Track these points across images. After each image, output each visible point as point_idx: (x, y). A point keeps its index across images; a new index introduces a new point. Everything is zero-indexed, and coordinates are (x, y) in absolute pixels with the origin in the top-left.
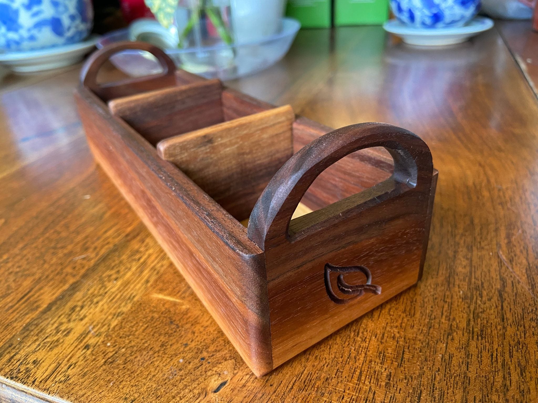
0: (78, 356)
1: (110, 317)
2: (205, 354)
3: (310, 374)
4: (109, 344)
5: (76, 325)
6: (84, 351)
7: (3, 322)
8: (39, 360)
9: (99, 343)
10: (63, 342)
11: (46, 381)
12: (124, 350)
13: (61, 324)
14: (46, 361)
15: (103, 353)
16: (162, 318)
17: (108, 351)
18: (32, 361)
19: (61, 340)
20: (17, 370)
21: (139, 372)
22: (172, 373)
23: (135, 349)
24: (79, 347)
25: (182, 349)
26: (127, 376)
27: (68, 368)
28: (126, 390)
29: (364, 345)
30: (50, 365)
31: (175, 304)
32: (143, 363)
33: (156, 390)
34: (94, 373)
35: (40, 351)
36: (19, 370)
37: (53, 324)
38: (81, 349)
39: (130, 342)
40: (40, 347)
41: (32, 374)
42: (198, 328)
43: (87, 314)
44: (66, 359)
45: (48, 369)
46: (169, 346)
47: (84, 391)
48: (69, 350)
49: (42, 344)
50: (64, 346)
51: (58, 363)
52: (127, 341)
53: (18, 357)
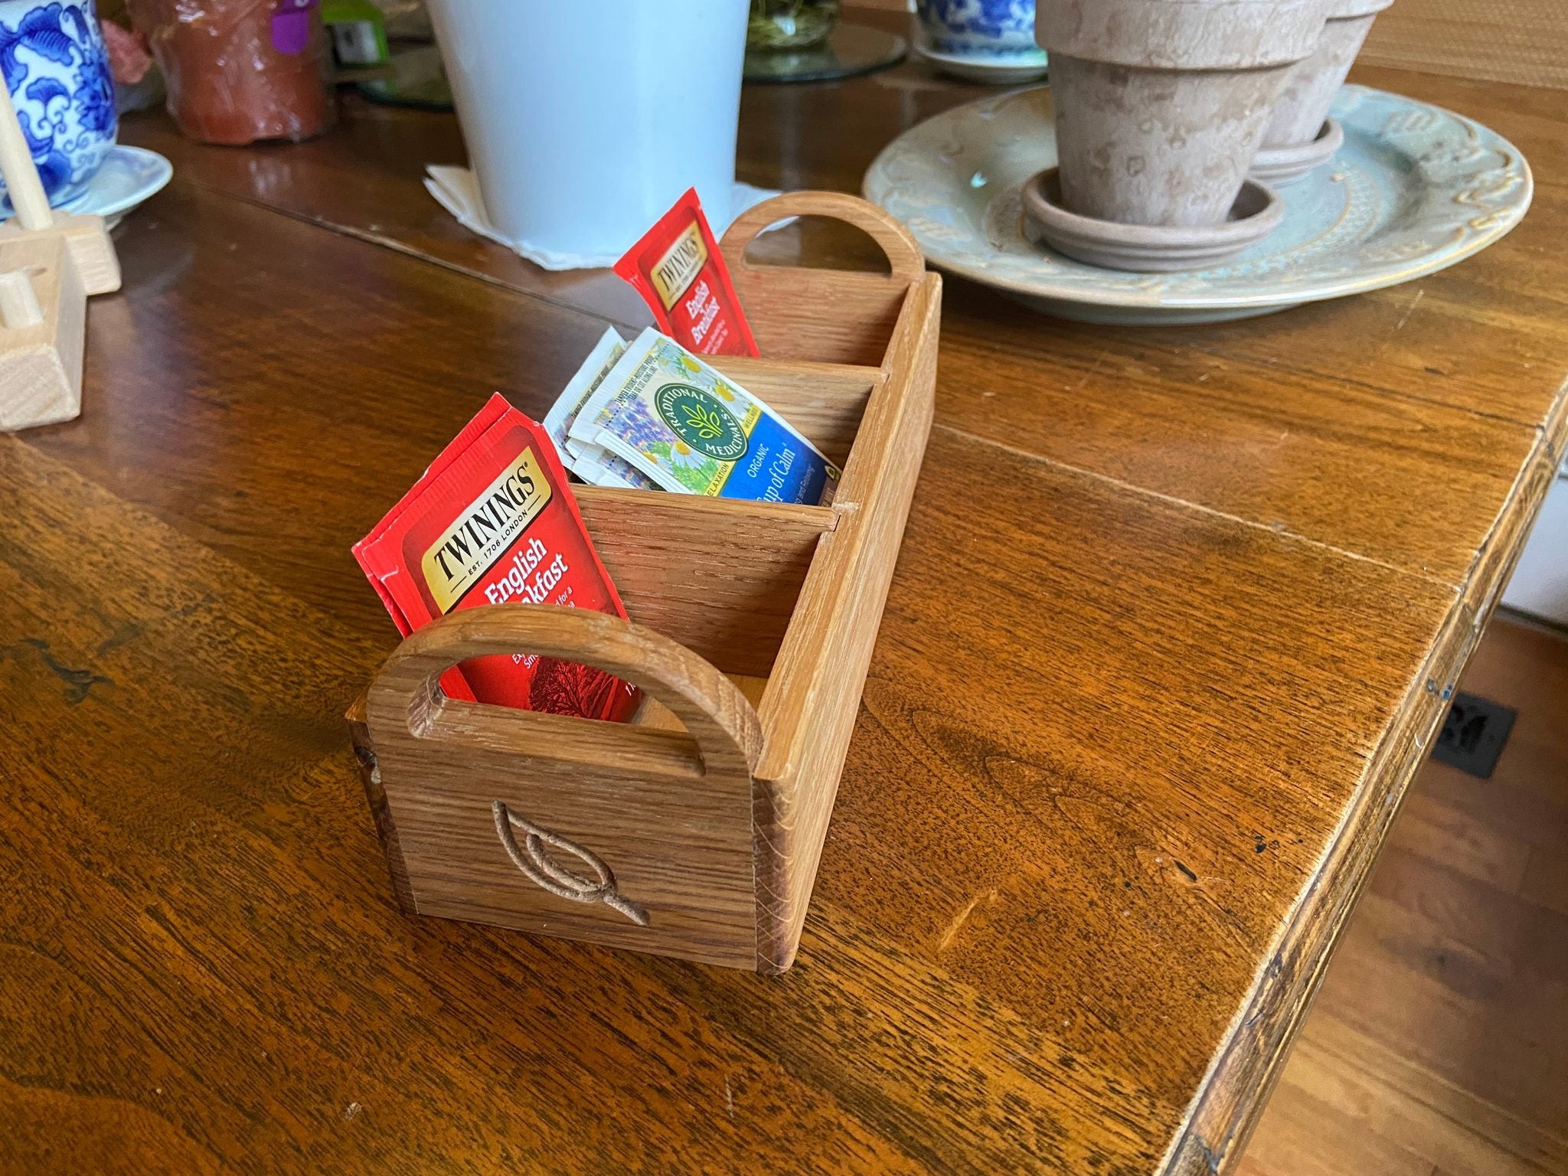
0: (1090, 1078)
1: (989, 1023)
2: (1118, 881)
3: (1172, 772)
4: (1067, 1023)
5: (997, 1087)
6: (1077, 1067)
8: (1089, 1154)
9: (1060, 1041)
10: (1043, 1111)
11: (1149, 1133)
12: (1085, 999)
13: (985, 1119)
14: (1095, 1139)
15: (1089, 1032)
16: (1014, 934)
17: (1084, 1025)
19: (1039, 1114)
21: (1142, 976)
22: (1152, 928)
23: (1086, 980)
24: (1063, 1078)
25: (1101, 911)
26: (1149, 994)
27: (1120, 1093)
28: (1180, 995)
29: (1126, 707)
30: (1109, 1130)
31: (979, 910)
32: (1121, 969)
33: (1183, 951)
34: (1135, 1047)
35: (1062, 1155)
37: (984, 1138)
38: (1071, 1073)
39: (1066, 987)
40: (1051, 1157)
41: (1126, 1161)
42: (1055, 883)
43: (966, 1067)
44: (1095, 1099)
45: (1117, 1133)
46: (1091, 929)
47: (1178, 1062)
48: (1071, 1095)
49: (1044, 1154)
50: (1056, 1105)
51: (1103, 1113)
52: (1064, 992)
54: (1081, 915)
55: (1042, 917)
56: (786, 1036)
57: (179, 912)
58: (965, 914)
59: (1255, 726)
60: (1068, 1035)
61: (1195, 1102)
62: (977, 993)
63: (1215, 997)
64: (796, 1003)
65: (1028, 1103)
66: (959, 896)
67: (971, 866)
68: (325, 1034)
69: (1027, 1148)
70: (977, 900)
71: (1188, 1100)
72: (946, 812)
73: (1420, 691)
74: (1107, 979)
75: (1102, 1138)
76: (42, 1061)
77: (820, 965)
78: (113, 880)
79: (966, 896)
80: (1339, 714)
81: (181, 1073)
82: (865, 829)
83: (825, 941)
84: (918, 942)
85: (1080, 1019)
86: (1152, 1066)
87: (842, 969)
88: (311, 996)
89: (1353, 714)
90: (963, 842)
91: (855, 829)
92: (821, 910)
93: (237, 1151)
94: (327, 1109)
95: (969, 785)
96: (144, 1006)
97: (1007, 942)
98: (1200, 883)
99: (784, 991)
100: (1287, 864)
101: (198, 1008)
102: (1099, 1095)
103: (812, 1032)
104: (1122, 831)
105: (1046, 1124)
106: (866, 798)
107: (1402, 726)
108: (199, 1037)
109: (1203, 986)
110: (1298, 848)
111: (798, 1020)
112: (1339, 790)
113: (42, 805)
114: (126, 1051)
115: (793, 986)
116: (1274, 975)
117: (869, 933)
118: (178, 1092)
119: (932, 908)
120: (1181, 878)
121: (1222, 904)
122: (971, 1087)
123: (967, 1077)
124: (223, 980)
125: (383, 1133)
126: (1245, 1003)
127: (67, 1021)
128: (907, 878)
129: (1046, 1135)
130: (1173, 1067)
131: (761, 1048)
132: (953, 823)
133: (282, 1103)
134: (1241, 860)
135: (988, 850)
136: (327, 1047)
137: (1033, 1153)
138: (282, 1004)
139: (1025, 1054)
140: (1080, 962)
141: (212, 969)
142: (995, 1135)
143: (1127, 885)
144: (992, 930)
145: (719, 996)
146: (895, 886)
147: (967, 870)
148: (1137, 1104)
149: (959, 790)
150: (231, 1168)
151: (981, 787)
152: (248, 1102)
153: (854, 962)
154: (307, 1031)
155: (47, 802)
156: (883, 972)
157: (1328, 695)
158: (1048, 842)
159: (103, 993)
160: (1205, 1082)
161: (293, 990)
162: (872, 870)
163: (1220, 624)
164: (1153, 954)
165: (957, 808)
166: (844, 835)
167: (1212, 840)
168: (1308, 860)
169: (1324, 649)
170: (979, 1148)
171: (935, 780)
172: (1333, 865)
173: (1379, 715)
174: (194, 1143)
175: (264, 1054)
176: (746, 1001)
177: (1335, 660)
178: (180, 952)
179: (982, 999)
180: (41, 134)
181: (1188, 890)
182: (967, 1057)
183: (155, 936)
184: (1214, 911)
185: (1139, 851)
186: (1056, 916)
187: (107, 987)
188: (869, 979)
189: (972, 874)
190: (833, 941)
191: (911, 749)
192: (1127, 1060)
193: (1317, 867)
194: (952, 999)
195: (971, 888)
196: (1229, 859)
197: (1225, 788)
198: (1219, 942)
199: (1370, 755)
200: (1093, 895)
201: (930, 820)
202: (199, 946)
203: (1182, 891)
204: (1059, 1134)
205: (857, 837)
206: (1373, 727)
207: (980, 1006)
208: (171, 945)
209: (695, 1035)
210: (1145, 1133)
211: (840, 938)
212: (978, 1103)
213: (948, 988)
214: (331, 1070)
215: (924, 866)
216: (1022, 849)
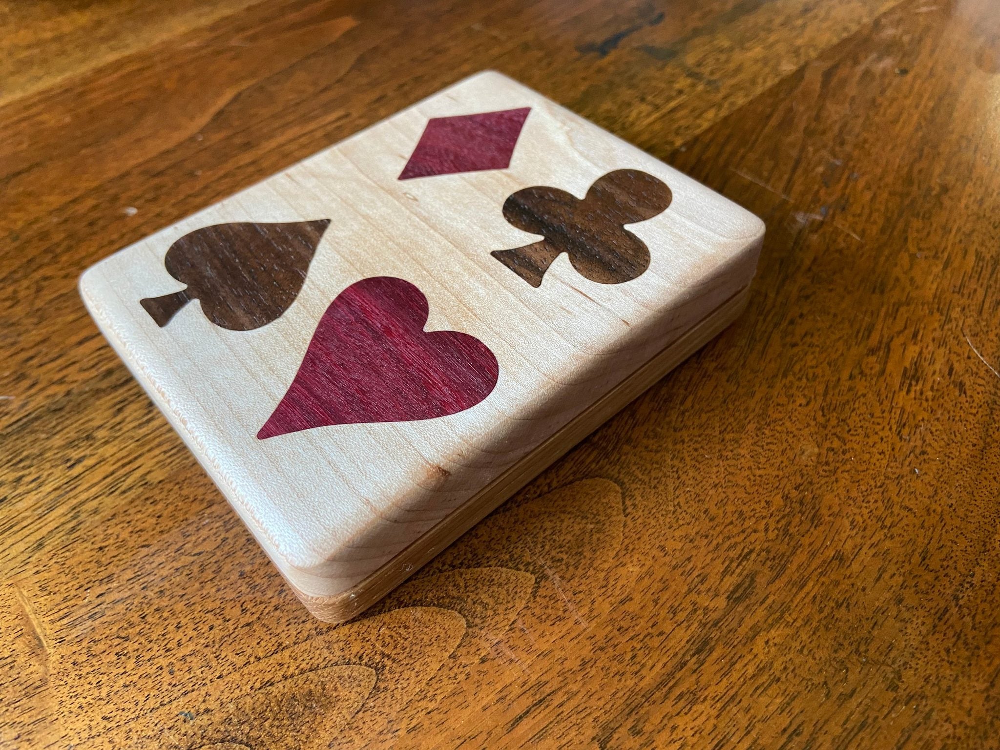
56: (18, 442)
64: (41, 454)
67: (94, 661)
70: (50, 651)
72: (184, 658)
77: (65, 481)
79: (59, 640)
82: (202, 558)
83: (87, 490)
84: (37, 572)
87: (52, 496)
90: (131, 664)
91: (209, 546)
92: (124, 492)
95: (213, 705)
99: (59, 448)
103: (9, 461)
106: (248, 568)
111: (25, 454)
115: (59, 455)
117: (73, 529)
128: (115, 584)
131: (20, 423)
132: (164, 662)
135: (104, 691)
145: (85, 400)
146: (111, 569)
149: (209, 688)
151: (205, 719)
153: (51, 509)
156: (26, 532)
162: (145, 551)
166: (204, 533)
171: (240, 661)
176: (67, 419)
188: (27, 517)
190: (83, 497)
191: (304, 646)
195: (65, 650)
201: (180, 635)
205: (195, 546)
209: (61, 381)
211: (82, 503)
215: (120, 607)
216: (85, 735)
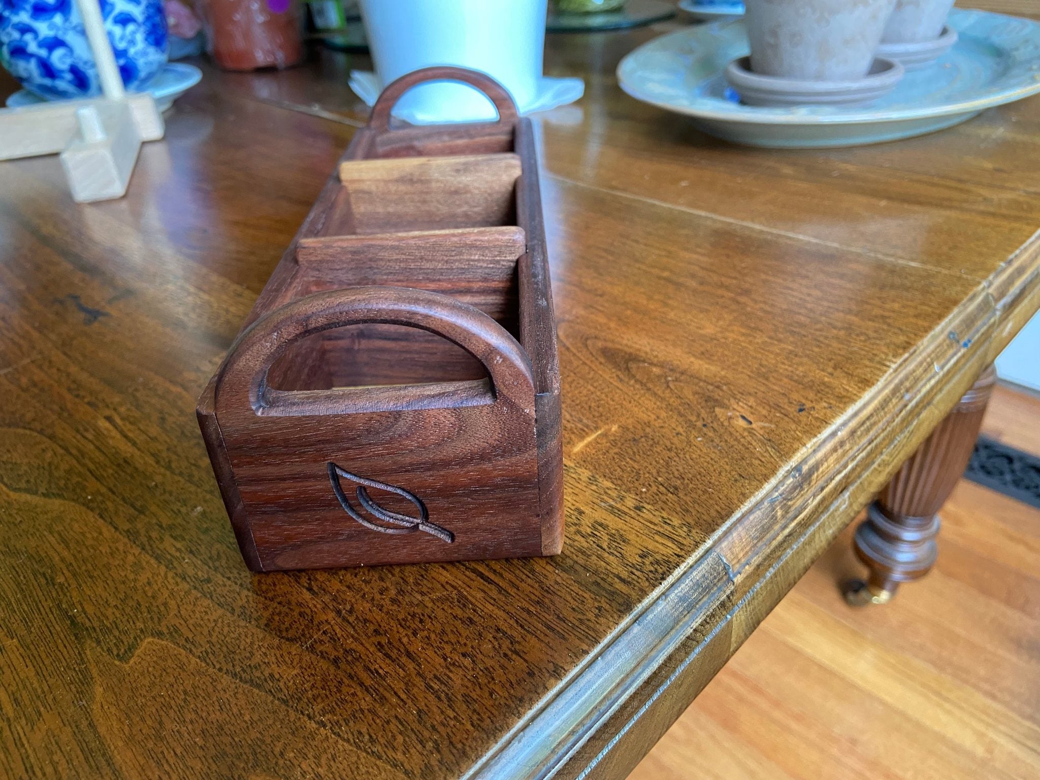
0: (652, 516)
1: (594, 487)
4: (644, 490)
5: (590, 518)
6: (645, 511)
7: (533, 597)
8: (640, 552)
9: (637, 498)
10: (617, 530)
11: (683, 544)
12: (660, 479)
13: (578, 532)
14: (646, 545)
15: (657, 495)
16: (622, 447)
17: (655, 491)
18: (640, 560)
19: (614, 531)
20: (650, 573)
21: (701, 469)
22: (714, 447)
23: (663, 470)
24: (634, 515)
25: (683, 437)
26: (703, 478)
27: (670, 524)
28: (724, 480)
29: (730, 339)
30: (657, 542)
31: (605, 435)
32: (688, 466)
33: (732, 458)
34: (686, 503)
35: (623, 552)
36: (651, 571)
37: (574, 541)
38: (641, 514)
39: (649, 473)
40: (615, 553)
41: (664, 558)
42: (657, 424)
43: (573, 507)
44: (652, 526)
45: (662, 543)
46: (674, 446)
47: (713, 512)
48: (636, 523)
49: (612, 551)
50: (626, 528)
51: (654, 533)
52: (647, 475)
53: (624, 575)
54: (669, 439)
55: (643, 440)
57: (122, 419)
58: (593, 436)
59: (816, 350)
60: (643, 496)
61: (719, 532)
62: (590, 474)
63: (747, 481)
65: (608, 526)
66: (592, 427)
67: (604, 414)
68: (191, 476)
69: (601, 547)
70: (603, 430)
71: (714, 530)
72: (596, 388)
73: (942, 337)
74: (678, 470)
75: (651, 545)
76: (28, 482)
78: (89, 404)
79: (597, 428)
80: (878, 345)
81: (103, 490)
85: (654, 489)
86: (694, 513)
88: (187, 458)
89: (888, 346)
90: (602, 402)
93: (126, 526)
94: (183, 510)
95: (614, 375)
96: (91, 459)
97: (616, 450)
98: (754, 426)
100: (817, 419)
101: (121, 462)
102: (655, 524)
104: (708, 399)
105: (617, 536)
107: (924, 354)
108: (119, 475)
109: (741, 475)
110: (828, 411)
112: (867, 383)
113: (58, 370)
114: (75, 479)
116: (794, 477)
118: (100, 498)
119: (573, 433)
120: (742, 423)
121: (766, 436)
122: (573, 517)
123: (572, 512)
124: (139, 449)
125: (212, 520)
126: (767, 487)
127: (46, 465)
129: (615, 541)
130: (709, 514)
132: (599, 393)
133: (158, 506)
134: (786, 415)
135: (617, 407)
136: (190, 481)
137: (604, 550)
138: (170, 462)
139: (613, 503)
140: (661, 461)
141: (134, 444)
142: (582, 539)
143: (705, 425)
144: (608, 444)
147: (601, 415)
148: (679, 530)
149: (607, 378)
150: (120, 533)
151: (622, 376)
152: (138, 504)
154: (181, 474)
155: (62, 368)
157: (872, 334)
158: (658, 403)
159: (71, 454)
160: (728, 523)
161: (178, 456)
163: (808, 298)
164: (712, 459)
165: (604, 386)
167: (769, 405)
168: (834, 417)
169: (877, 312)
170: (570, 545)
171: (593, 373)
172: (853, 424)
173: (906, 346)
174: (102, 521)
175: (154, 483)
177: (883, 317)
178: (118, 436)
179: (593, 477)
180: (121, 46)
181: (745, 429)
182: (574, 503)
183: (107, 429)
184: (760, 440)
185: (717, 410)
186: (653, 439)
187: (74, 452)
189: (604, 418)
191: (582, 357)
192: (678, 509)
193: (839, 421)
194: (573, 475)
195: (601, 424)
196: (778, 415)
197: (786, 380)
198: (758, 455)
199: (894, 366)
200: (680, 429)
202: (130, 435)
203: (740, 430)
204: (624, 541)
206: (901, 351)
207: (590, 479)
208: (114, 433)
210: (681, 545)
212: (576, 524)
213: (572, 470)
214: (190, 492)
216: (640, 406)
